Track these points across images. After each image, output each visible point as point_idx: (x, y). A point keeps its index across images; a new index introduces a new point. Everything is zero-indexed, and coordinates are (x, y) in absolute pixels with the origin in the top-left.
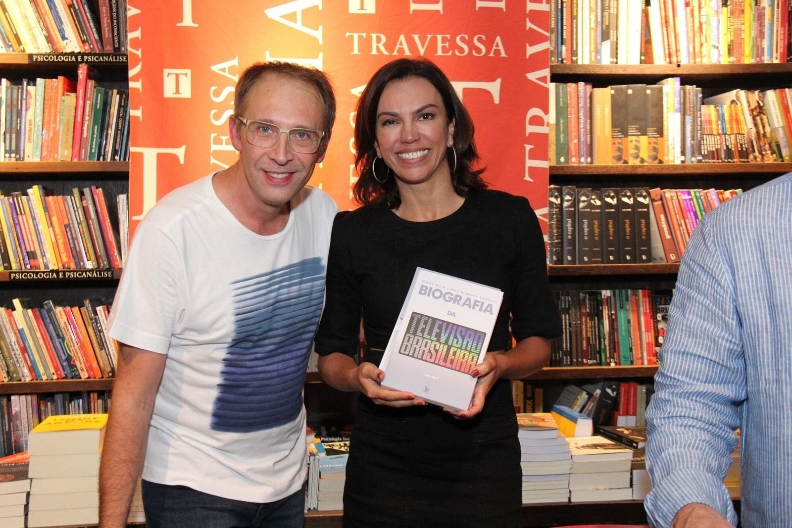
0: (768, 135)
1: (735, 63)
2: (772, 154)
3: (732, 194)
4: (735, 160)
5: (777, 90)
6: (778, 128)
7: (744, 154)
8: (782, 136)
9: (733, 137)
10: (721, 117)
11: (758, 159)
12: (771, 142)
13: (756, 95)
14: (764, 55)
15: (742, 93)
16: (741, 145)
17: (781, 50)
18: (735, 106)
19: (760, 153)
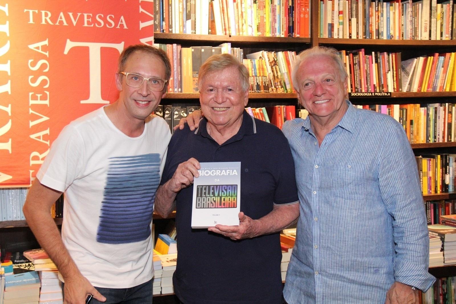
0: (279, 77)
1: (261, 36)
2: (281, 88)
3: (260, 110)
4: (262, 91)
5: (284, 52)
6: (284, 73)
7: (266, 88)
8: (286, 78)
9: (260, 78)
10: (254, 67)
11: (274, 91)
12: (281, 81)
13: (272, 54)
14: (276, 32)
15: (265, 53)
16: (265, 82)
17: (285, 30)
18: (261, 61)
19: (275, 87)
